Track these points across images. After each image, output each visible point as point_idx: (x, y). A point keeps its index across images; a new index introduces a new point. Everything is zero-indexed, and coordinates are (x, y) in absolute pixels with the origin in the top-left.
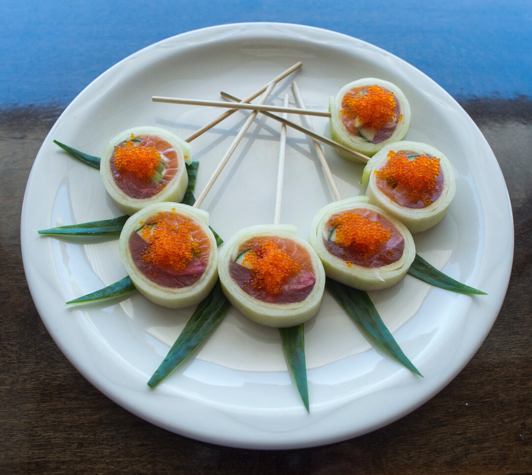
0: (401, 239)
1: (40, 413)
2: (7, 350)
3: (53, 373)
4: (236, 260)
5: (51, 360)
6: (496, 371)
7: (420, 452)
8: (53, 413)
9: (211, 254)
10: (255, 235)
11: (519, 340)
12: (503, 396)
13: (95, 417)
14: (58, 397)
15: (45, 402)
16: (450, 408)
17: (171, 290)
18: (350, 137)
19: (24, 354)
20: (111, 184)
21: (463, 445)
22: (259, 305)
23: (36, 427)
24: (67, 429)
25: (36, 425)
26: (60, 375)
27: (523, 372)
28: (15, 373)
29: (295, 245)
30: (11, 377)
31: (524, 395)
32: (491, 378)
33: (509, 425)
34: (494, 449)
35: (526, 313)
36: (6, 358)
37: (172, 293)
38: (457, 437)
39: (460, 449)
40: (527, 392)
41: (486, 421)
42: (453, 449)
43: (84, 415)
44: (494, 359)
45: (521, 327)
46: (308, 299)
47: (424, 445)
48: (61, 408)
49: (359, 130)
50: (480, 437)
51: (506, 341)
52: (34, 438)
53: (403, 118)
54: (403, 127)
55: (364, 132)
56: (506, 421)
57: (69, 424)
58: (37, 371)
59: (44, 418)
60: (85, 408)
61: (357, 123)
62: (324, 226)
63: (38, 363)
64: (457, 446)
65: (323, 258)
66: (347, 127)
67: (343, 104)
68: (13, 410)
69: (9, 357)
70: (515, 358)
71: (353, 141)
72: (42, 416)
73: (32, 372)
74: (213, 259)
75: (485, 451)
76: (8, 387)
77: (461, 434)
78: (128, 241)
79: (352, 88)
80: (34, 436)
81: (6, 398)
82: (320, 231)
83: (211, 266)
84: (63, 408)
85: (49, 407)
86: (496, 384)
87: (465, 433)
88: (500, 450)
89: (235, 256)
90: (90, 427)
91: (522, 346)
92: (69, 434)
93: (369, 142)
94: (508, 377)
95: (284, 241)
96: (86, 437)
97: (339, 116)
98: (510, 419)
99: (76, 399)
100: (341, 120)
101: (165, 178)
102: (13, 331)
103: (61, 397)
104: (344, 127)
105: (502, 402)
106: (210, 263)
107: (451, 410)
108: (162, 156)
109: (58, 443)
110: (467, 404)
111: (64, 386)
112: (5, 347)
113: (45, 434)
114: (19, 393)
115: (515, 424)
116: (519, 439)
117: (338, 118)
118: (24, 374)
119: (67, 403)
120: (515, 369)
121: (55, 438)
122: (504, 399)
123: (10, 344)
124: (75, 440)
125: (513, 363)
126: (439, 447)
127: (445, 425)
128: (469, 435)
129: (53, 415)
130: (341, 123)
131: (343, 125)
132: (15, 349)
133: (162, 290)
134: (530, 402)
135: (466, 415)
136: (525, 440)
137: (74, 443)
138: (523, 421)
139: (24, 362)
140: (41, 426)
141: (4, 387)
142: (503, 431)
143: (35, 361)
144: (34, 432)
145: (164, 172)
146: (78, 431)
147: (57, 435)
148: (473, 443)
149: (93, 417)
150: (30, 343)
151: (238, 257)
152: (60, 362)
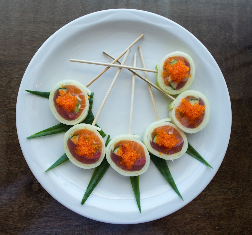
0: (182, 142)
1: (39, 223)
2: (21, 198)
3: (42, 207)
4: (113, 152)
5: (40, 202)
6: (212, 204)
7: (180, 234)
8: (44, 222)
9: (103, 149)
10: (121, 140)
11: (224, 191)
12: (213, 213)
13: (61, 223)
14: (45, 216)
15: (40, 218)
16: (193, 218)
17: (87, 165)
18: (165, 87)
19: (28, 200)
20: (55, 112)
21: (195, 231)
22: (123, 172)
23: (38, 228)
24: (50, 228)
25: (38, 227)
26: (44, 208)
27: (223, 204)
28: (26, 207)
29: (138, 145)
30: (25, 209)
31: (221, 213)
32: (210, 206)
33: (213, 224)
34: (206, 232)
35: (229, 180)
36: (21, 202)
37: (87, 166)
38: (193, 228)
39: (194, 232)
40: (222, 212)
41: (205, 222)
42: (191, 233)
43: (56, 223)
44: (212, 199)
45: (225, 186)
46: (143, 169)
47: (182, 231)
48: (47, 221)
49: (170, 83)
50: (202, 228)
51: (218, 192)
52: (39, 231)
53: (191, 76)
54: (190, 81)
55: (172, 84)
56: (213, 222)
57: (51, 226)
58: (35, 207)
59: (41, 224)
60: (56, 220)
61: (170, 79)
62: (151, 135)
63: (35, 203)
64: (193, 231)
65: (149, 151)
66: (165, 81)
67: (164, 68)
68: (28, 221)
69: (23, 201)
70: (221, 199)
71: (167, 89)
72: (40, 224)
73: (33, 207)
74: (104, 151)
75: (203, 233)
76: (25, 213)
77: (195, 227)
78: (67, 143)
79: (169, 57)
80: (38, 231)
81: (25, 217)
82: (149, 137)
83: (103, 155)
84: (48, 221)
85: (42, 220)
86: (211, 208)
87: (197, 227)
88: (208, 233)
89: (113, 150)
90: (59, 227)
91: (224, 194)
92: (51, 230)
93: (174, 89)
94: (216, 206)
95: (133, 143)
96: (58, 231)
97: (161, 75)
98: (214, 221)
99: (52, 217)
100: (162, 77)
101: (80, 110)
102: (22, 190)
103: (46, 216)
104: (163, 81)
105: (212, 215)
106: (102, 153)
107: (193, 219)
108: (78, 98)
109: (48, 233)
110: (199, 216)
111: (47, 212)
112: (20, 197)
113: (43, 230)
114: (29, 215)
115: (215, 223)
116: (216, 229)
117: (161, 76)
118: (30, 208)
119: (49, 219)
120: (219, 203)
121: (47, 231)
122: (213, 214)
123: (22, 196)
124: (54, 232)
125: (220, 200)
126: (187, 232)
127: (190, 224)
128: (198, 227)
129: (44, 223)
130: (162, 79)
131: (163, 80)
132: (24, 198)
133: (83, 165)
134: (222, 215)
135: (198, 220)
136: (218, 229)
137: (54, 233)
138: (218, 222)
139: (29, 203)
140: (40, 227)
141: (23, 213)
142: (211, 226)
143: (33, 202)
144: (38, 230)
145: (79, 107)
146: (55, 229)
147: (47, 230)
148: (199, 230)
149: (60, 224)
150: (30, 195)
151: (114, 150)
152: (43, 203)
